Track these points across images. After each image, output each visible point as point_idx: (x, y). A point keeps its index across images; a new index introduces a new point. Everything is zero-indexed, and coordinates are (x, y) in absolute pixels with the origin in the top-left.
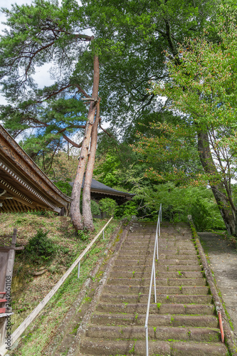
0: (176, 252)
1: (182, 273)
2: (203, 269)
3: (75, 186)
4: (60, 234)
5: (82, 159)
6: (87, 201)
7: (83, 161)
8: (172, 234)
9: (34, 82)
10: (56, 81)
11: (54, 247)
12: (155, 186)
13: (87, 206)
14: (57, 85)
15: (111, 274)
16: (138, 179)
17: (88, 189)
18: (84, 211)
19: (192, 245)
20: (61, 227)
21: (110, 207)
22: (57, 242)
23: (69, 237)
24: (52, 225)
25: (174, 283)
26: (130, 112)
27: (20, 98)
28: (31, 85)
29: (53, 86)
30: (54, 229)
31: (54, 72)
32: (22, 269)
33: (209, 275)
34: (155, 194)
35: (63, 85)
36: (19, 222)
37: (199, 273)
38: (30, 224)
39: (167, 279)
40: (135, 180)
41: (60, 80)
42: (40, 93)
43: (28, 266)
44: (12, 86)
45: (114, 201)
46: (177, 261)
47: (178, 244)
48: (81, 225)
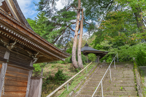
0: (122, 77)
1: (123, 88)
2: (136, 86)
3: (73, 48)
4: (69, 71)
5: (75, 36)
6: (80, 55)
7: (76, 37)
8: (122, 68)
9: (56, 8)
10: (65, 6)
11: (65, 77)
12: (119, 47)
13: (80, 57)
14: (65, 8)
15: (84, 89)
16: (111, 45)
17: (79, 50)
18: (78, 60)
19: (132, 72)
20: (70, 68)
21: (92, 57)
22: (67, 75)
23: (73, 72)
24: (66, 67)
25: (117, 94)
26: (102, 15)
27: (52, 16)
28: (55, 10)
29: (64, 8)
30: (67, 69)
31: (63, 2)
32: (53, 86)
33: (140, 89)
34: (119, 51)
35: (68, 7)
36: (53, 67)
37: (134, 88)
38: (57, 67)
39: (113, 92)
40: (109, 45)
41: (67, 5)
42: (58, 12)
43: (56, 85)
44: (48, 12)
45: (94, 54)
46: (121, 81)
47: (124, 72)
48: (77, 66)
